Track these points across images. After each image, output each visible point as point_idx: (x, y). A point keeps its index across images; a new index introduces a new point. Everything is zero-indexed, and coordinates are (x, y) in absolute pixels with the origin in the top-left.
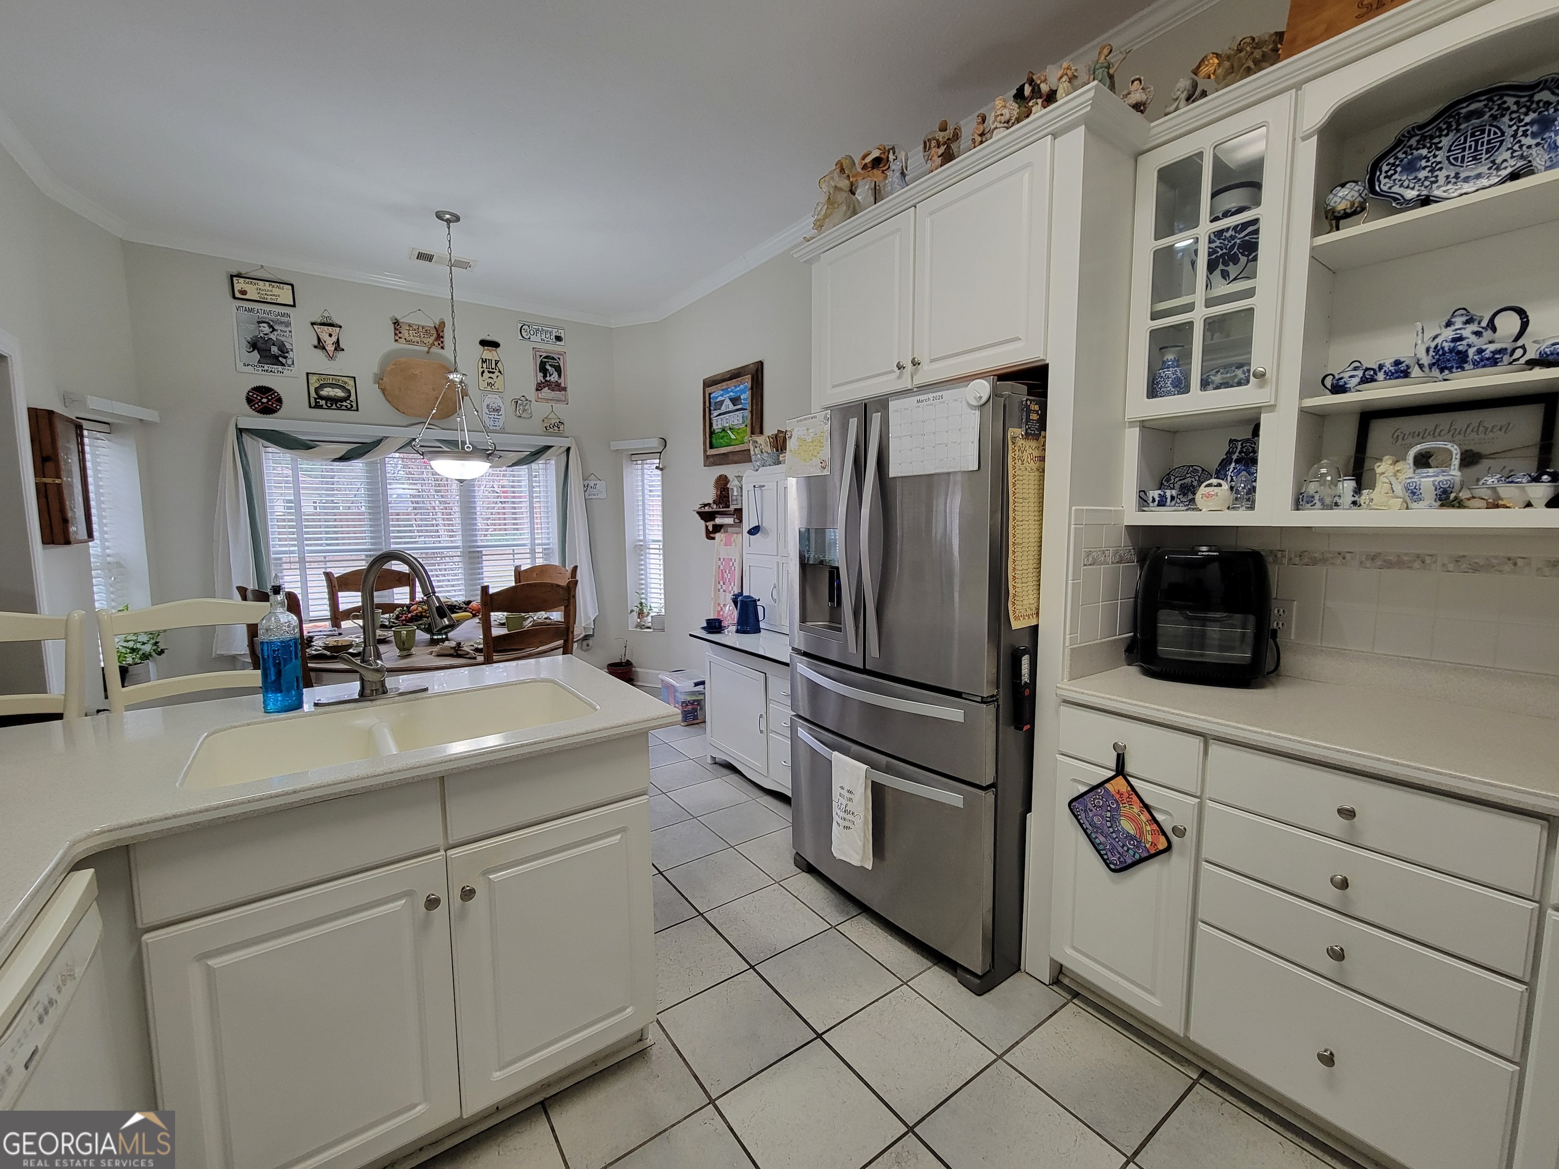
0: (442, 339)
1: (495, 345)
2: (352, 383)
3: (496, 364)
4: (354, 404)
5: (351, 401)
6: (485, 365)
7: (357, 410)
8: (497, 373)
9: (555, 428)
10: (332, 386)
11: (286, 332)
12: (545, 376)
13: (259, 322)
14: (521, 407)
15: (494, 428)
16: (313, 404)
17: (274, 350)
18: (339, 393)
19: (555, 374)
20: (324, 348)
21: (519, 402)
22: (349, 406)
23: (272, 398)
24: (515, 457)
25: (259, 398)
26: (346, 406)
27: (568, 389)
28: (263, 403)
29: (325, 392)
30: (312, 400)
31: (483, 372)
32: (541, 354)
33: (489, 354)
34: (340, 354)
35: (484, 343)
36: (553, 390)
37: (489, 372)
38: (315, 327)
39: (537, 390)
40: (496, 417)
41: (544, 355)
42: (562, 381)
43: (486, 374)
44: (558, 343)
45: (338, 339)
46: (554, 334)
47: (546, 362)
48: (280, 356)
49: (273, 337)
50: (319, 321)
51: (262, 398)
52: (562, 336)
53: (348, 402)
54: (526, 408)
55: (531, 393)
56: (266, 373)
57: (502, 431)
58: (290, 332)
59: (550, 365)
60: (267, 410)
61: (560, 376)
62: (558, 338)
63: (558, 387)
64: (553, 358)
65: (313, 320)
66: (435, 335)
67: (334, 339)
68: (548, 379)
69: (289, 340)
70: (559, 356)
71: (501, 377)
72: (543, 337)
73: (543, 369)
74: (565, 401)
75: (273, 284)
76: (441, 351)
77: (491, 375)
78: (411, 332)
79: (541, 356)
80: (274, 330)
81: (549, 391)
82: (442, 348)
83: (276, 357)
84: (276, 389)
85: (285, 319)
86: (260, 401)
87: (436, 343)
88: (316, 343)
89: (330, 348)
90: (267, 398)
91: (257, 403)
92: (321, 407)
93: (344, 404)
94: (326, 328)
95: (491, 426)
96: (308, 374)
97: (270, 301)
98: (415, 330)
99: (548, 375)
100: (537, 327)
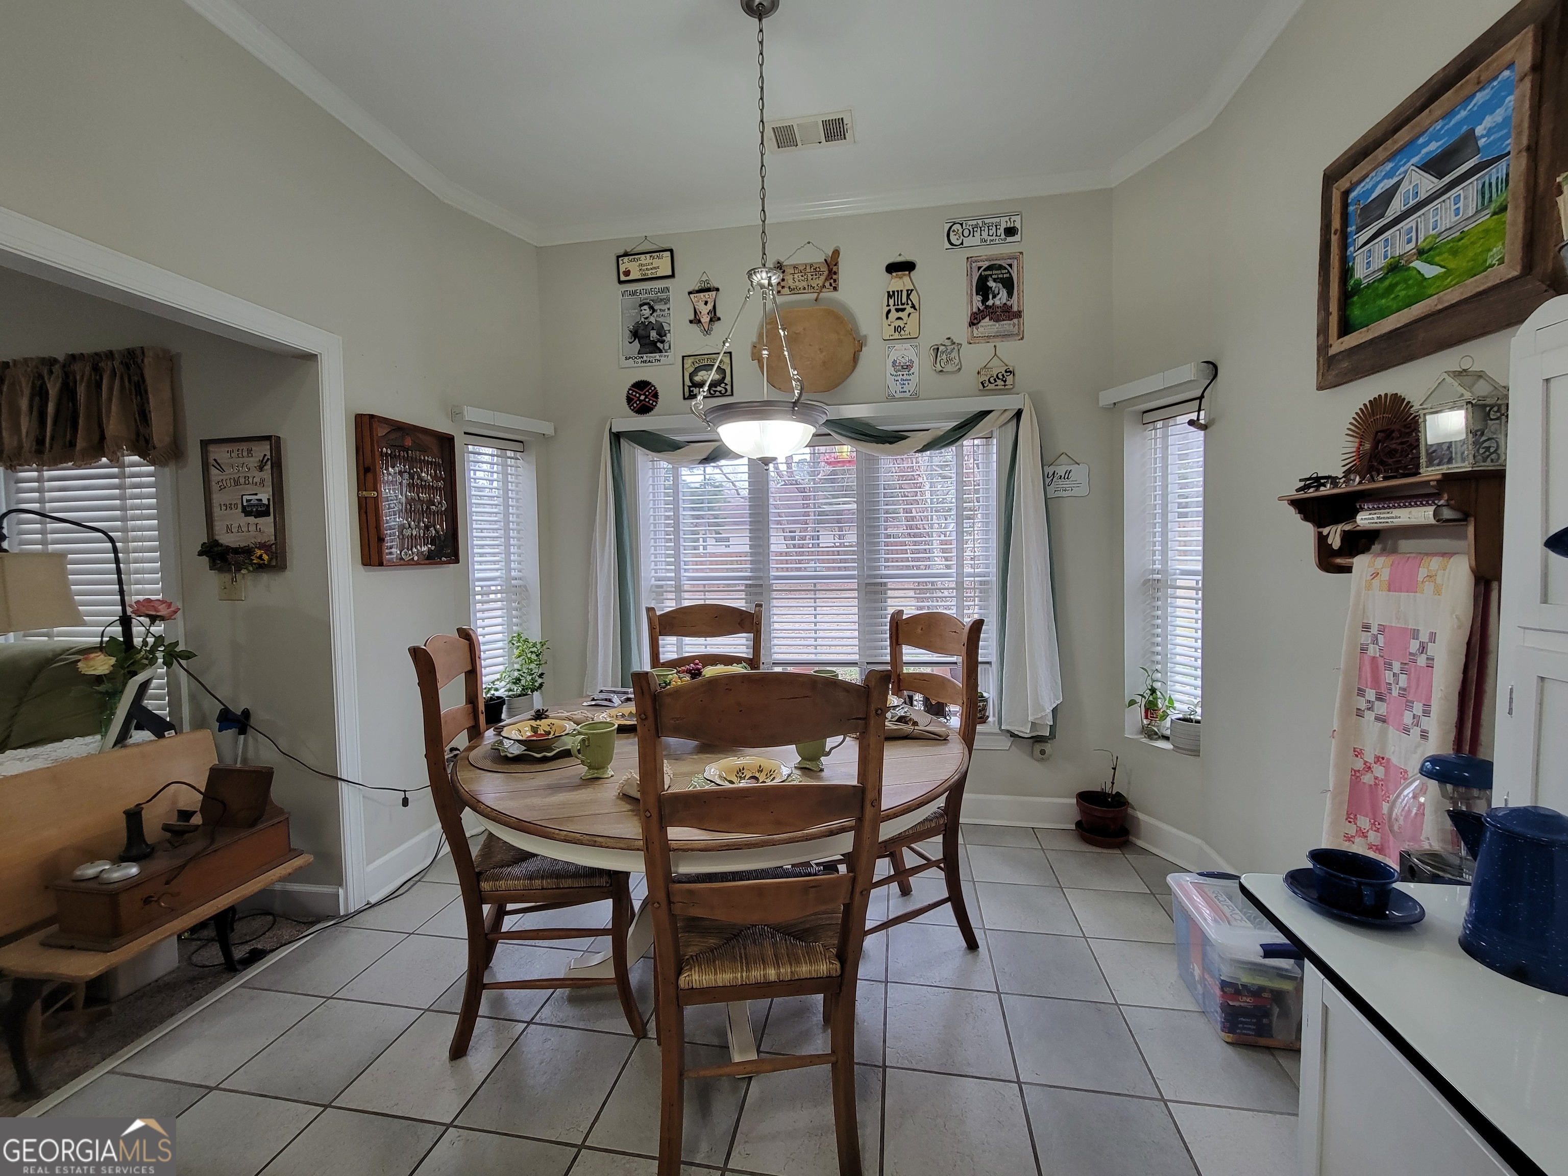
0: (834, 277)
1: (908, 266)
2: (727, 360)
3: (908, 295)
4: (729, 388)
5: (726, 384)
6: (891, 302)
7: (732, 395)
8: (909, 309)
9: (999, 382)
10: (707, 367)
11: (664, 311)
12: (985, 299)
13: (641, 306)
14: (944, 357)
15: (902, 395)
16: (687, 394)
18: (714, 375)
19: (1003, 294)
20: (700, 321)
21: (941, 348)
22: (723, 392)
23: (650, 393)
24: (924, 437)
25: (638, 395)
26: (720, 392)
27: (1025, 314)
28: (641, 401)
29: (702, 376)
30: (687, 389)
31: (889, 311)
32: (980, 264)
33: (899, 283)
34: (717, 326)
35: (892, 268)
36: (997, 321)
37: (897, 310)
38: (692, 296)
39: (972, 324)
40: (904, 378)
41: (986, 264)
42: (1014, 301)
43: (894, 315)
44: (1009, 239)
45: (714, 307)
46: (1003, 226)
47: (987, 276)
48: (659, 341)
49: (652, 319)
50: (697, 288)
51: (640, 395)
52: (1018, 225)
53: (723, 385)
54: (952, 355)
55: (960, 333)
56: (645, 364)
57: (915, 397)
58: (669, 309)
59: (995, 280)
60: (644, 409)
61: (1010, 294)
62: (1011, 231)
63: (1008, 313)
64: (1001, 267)
65: (691, 289)
66: (826, 273)
67: (710, 306)
70: (1009, 261)
71: (915, 315)
72: (985, 234)
73: (983, 289)
74: (1018, 335)
75: (653, 254)
76: (835, 293)
77: (900, 314)
78: (796, 276)
79: (979, 268)
80: (654, 311)
81: (992, 323)
82: (835, 289)
83: (654, 343)
84: (653, 383)
85: (664, 296)
86: (639, 398)
87: (827, 284)
88: (692, 317)
89: (705, 319)
90: (644, 394)
91: (636, 402)
92: (694, 397)
93: (719, 389)
94: (702, 294)
95: (898, 392)
96: (683, 357)
97: (650, 276)
98: (801, 272)
99: (991, 297)
100: (974, 222)
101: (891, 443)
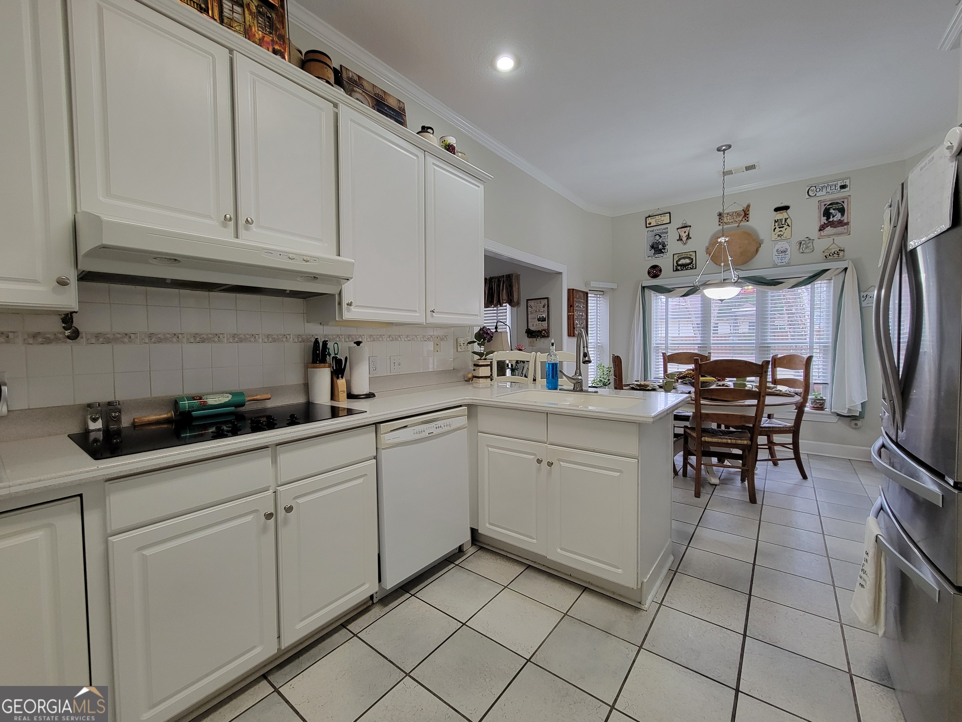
0: (747, 216)
1: (786, 208)
2: (694, 254)
3: (785, 221)
4: (694, 266)
5: (693, 264)
6: (777, 224)
7: (696, 268)
8: (786, 227)
9: (835, 255)
10: (684, 258)
11: (665, 237)
12: (828, 218)
13: (655, 235)
14: (804, 246)
15: (781, 264)
16: (675, 269)
17: (660, 247)
18: (688, 261)
19: (839, 215)
20: (682, 240)
21: (803, 242)
22: (692, 267)
23: (658, 270)
24: (794, 281)
25: (652, 271)
26: (690, 267)
27: (851, 224)
28: (654, 273)
29: (682, 262)
30: (675, 267)
31: (775, 228)
32: (825, 203)
33: (781, 215)
34: (690, 241)
35: (777, 210)
36: (835, 227)
37: (780, 228)
38: (678, 230)
39: (820, 230)
40: (783, 256)
41: (829, 203)
42: (845, 218)
43: (778, 229)
44: (842, 190)
46: (839, 185)
47: (829, 209)
48: (663, 249)
49: (660, 241)
50: (681, 227)
51: (654, 271)
52: (848, 183)
53: (692, 265)
54: (809, 245)
57: (788, 265)
58: (668, 236)
59: (834, 209)
60: (655, 276)
61: (843, 215)
62: (843, 187)
63: (841, 224)
64: (837, 203)
65: (678, 227)
66: (743, 215)
67: (687, 234)
68: (831, 220)
69: (667, 240)
70: (842, 200)
71: (789, 228)
72: (829, 190)
73: (827, 214)
74: (846, 233)
75: (662, 215)
76: (748, 223)
77: (781, 229)
78: (728, 217)
79: (825, 205)
80: (661, 237)
81: (832, 228)
82: (748, 221)
83: (661, 250)
84: (660, 266)
85: (666, 231)
87: (744, 219)
88: (678, 238)
89: (684, 239)
90: (656, 270)
91: (652, 274)
92: (678, 270)
93: (690, 266)
95: (779, 262)
96: (674, 255)
97: (660, 224)
98: (731, 215)
99: (831, 217)
100: (823, 185)
101: (775, 285)
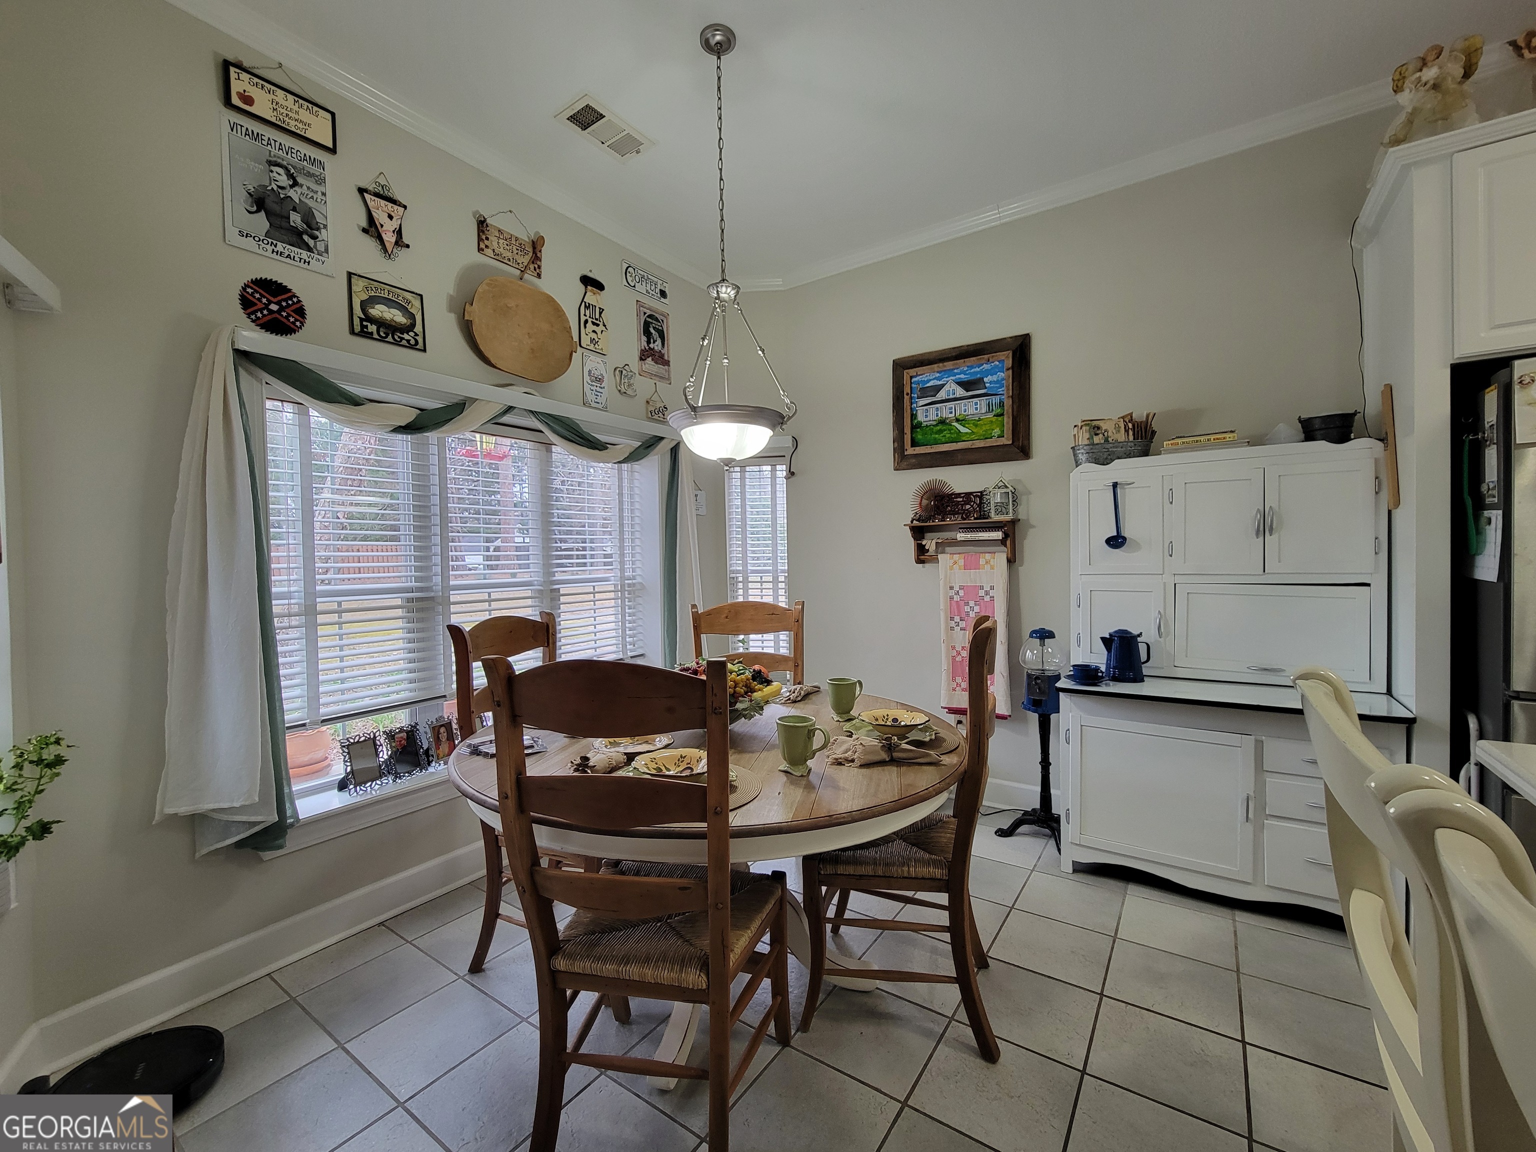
0: (538, 263)
1: (599, 286)
2: (417, 303)
3: (600, 313)
4: (420, 339)
5: (416, 335)
6: (588, 312)
7: (424, 350)
8: (601, 327)
9: (660, 415)
10: (389, 303)
11: (316, 192)
12: (649, 342)
13: (270, 163)
14: (626, 381)
15: (596, 405)
16: (357, 328)
17: (296, 219)
18: (399, 318)
19: (659, 342)
20: (378, 236)
21: (624, 372)
22: (413, 342)
23: (288, 306)
25: (264, 300)
26: (408, 341)
28: (271, 312)
29: (378, 311)
30: (357, 322)
31: (586, 322)
32: (645, 310)
33: (592, 297)
34: (403, 253)
35: (586, 280)
36: (656, 363)
37: (594, 323)
38: (366, 196)
39: (641, 359)
40: (598, 389)
41: (649, 312)
42: (665, 351)
43: (590, 326)
44: (662, 300)
45: (400, 225)
46: (659, 287)
47: (650, 323)
48: (306, 232)
49: (293, 195)
50: (372, 189)
51: (270, 302)
52: (667, 291)
53: (412, 334)
54: (631, 382)
55: (634, 363)
56: (278, 257)
57: (605, 409)
58: (324, 194)
59: (654, 328)
60: (277, 325)
61: (663, 344)
62: (663, 294)
63: (661, 359)
64: (657, 320)
65: (363, 185)
66: (531, 255)
67: (395, 224)
68: (652, 346)
69: (322, 208)
71: (606, 333)
72: (648, 288)
73: (647, 332)
74: (668, 380)
75: (301, 101)
76: (536, 280)
77: (595, 328)
78: (501, 241)
79: (645, 313)
80: (295, 184)
81: (653, 363)
82: (539, 276)
83: (299, 234)
84: (296, 292)
85: (316, 170)
86: (266, 306)
87: (532, 267)
88: (364, 223)
89: (390, 238)
90: (277, 303)
91: (261, 310)
92: (369, 336)
93: (406, 336)
94: (383, 202)
95: (593, 401)
96: (350, 273)
97: (293, 129)
98: (506, 240)
99: (652, 341)
100: (642, 273)
101: (600, 450)
